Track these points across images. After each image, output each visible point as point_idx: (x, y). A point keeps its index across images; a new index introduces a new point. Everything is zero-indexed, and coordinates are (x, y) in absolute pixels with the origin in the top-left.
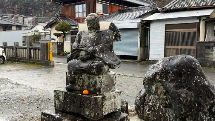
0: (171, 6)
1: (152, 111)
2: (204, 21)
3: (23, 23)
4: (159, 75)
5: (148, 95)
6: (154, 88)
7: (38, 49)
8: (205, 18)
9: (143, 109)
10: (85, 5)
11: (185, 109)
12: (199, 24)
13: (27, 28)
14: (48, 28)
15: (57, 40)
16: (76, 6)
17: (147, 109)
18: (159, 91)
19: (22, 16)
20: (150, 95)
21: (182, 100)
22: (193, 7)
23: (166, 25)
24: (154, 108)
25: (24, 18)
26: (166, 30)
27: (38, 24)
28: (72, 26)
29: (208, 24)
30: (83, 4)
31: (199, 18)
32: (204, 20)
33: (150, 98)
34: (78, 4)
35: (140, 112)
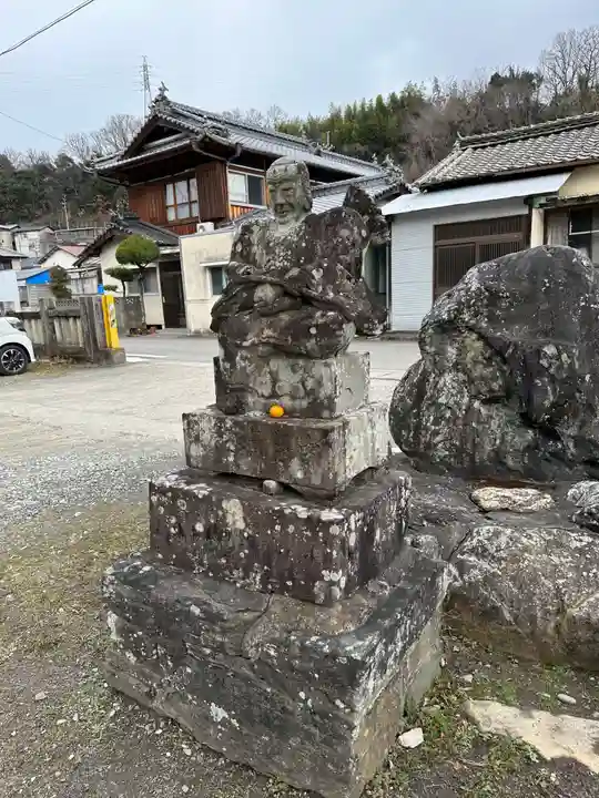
0: (445, 170)
1: (448, 421)
2: (541, 211)
3: (15, 249)
4: (469, 307)
5: (433, 375)
6: (454, 351)
7: (75, 318)
8: (543, 201)
9: (420, 423)
10: (194, 182)
11: (554, 390)
12: (529, 217)
13: (26, 263)
14: (91, 255)
15: (120, 288)
16: (170, 188)
17: (432, 418)
18: (468, 359)
19: (8, 230)
20: (441, 374)
21: (546, 365)
22: (509, 170)
23: (436, 227)
24: (453, 413)
25: (13, 235)
26: (435, 240)
27: (59, 249)
28: (163, 245)
29: (551, 218)
30: (188, 178)
31: (529, 200)
32: (541, 206)
33: (441, 382)
34: (174, 181)
35: (409, 434)
